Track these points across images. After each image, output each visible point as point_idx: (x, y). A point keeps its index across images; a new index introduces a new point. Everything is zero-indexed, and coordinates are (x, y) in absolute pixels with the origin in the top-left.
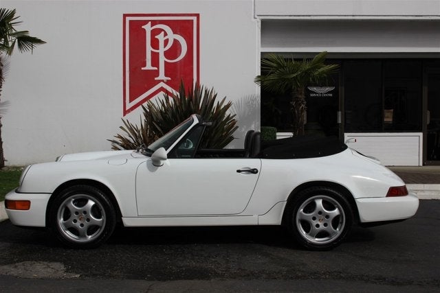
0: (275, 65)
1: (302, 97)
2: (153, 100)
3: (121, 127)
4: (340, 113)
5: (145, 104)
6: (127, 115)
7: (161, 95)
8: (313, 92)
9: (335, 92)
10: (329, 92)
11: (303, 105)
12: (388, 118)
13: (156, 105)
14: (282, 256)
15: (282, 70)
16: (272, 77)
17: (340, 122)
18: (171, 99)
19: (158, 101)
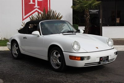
0: (79, 2)
1: (88, 14)
2: (33, 15)
3: (22, 25)
4: (101, 19)
5: (31, 17)
6: (24, 21)
7: (36, 13)
8: (91, 12)
9: (99, 12)
10: (97, 12)
11: (88, 17)
12: (118, 21)
13: (35, 17)
14: (87, 75)
15: (81, 3)
16: (77, 6)
17: (101, 22)
18: (40, 15)
19: (35, 15)
